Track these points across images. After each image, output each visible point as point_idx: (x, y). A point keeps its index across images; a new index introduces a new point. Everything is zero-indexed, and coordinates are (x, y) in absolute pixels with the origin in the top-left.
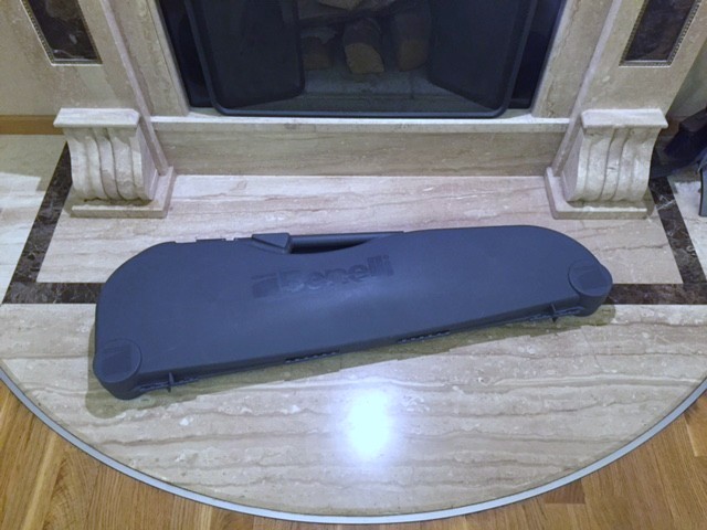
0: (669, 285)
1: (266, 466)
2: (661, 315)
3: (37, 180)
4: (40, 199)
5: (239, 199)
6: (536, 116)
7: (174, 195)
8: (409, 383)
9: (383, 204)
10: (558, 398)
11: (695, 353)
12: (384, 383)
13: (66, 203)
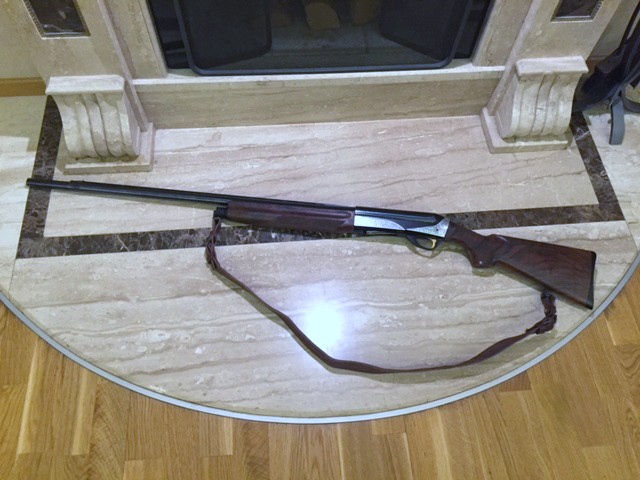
0: (588, 206)
1: (273, 382)
2: (582, 232)
3: (26, 140)
4: (32, 160)
5: (216, 150)
6: (477, 65)
7: (156, 149)
8: (383, 304)
9: (344, 148)
10: (506, 307)
11: (611, 262)
12: (363, 306)
13: (57, 162)
